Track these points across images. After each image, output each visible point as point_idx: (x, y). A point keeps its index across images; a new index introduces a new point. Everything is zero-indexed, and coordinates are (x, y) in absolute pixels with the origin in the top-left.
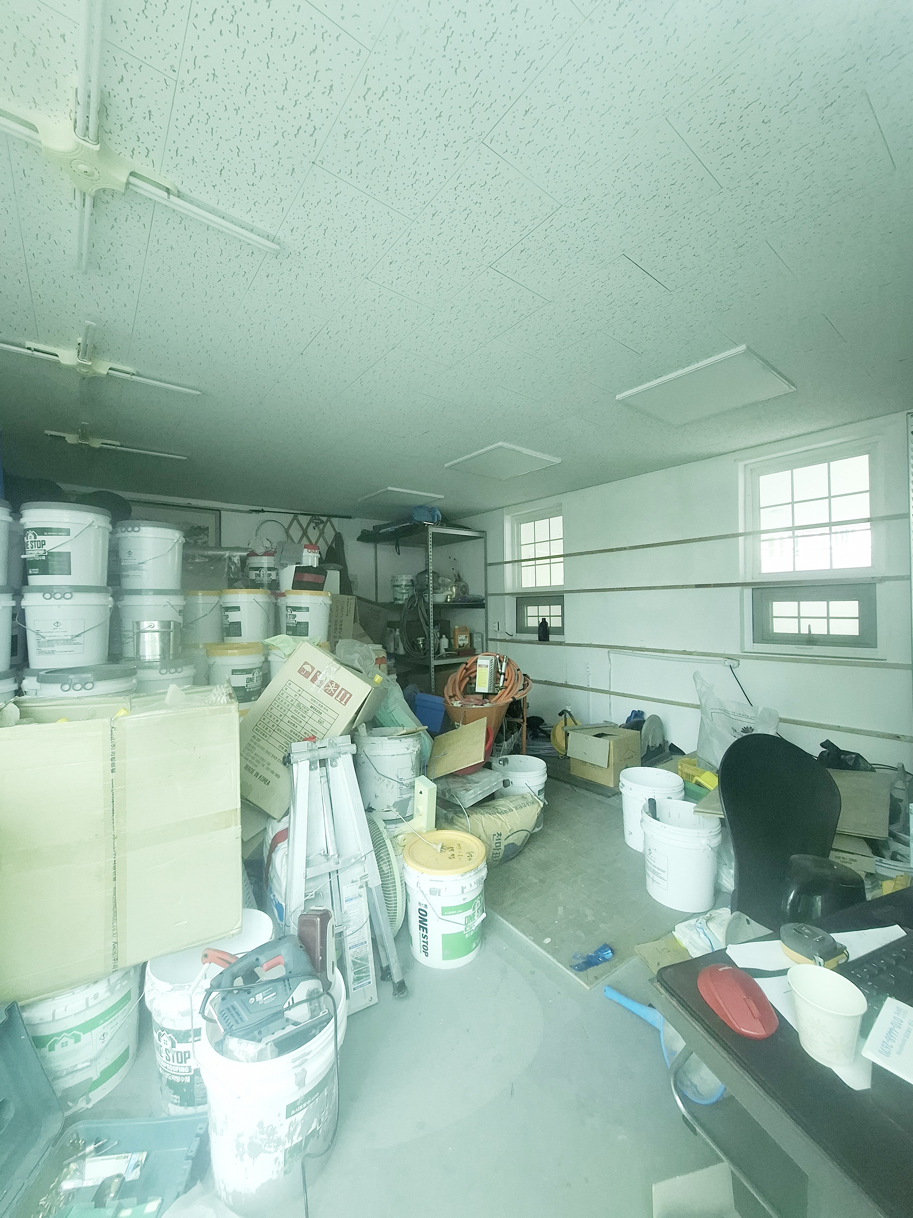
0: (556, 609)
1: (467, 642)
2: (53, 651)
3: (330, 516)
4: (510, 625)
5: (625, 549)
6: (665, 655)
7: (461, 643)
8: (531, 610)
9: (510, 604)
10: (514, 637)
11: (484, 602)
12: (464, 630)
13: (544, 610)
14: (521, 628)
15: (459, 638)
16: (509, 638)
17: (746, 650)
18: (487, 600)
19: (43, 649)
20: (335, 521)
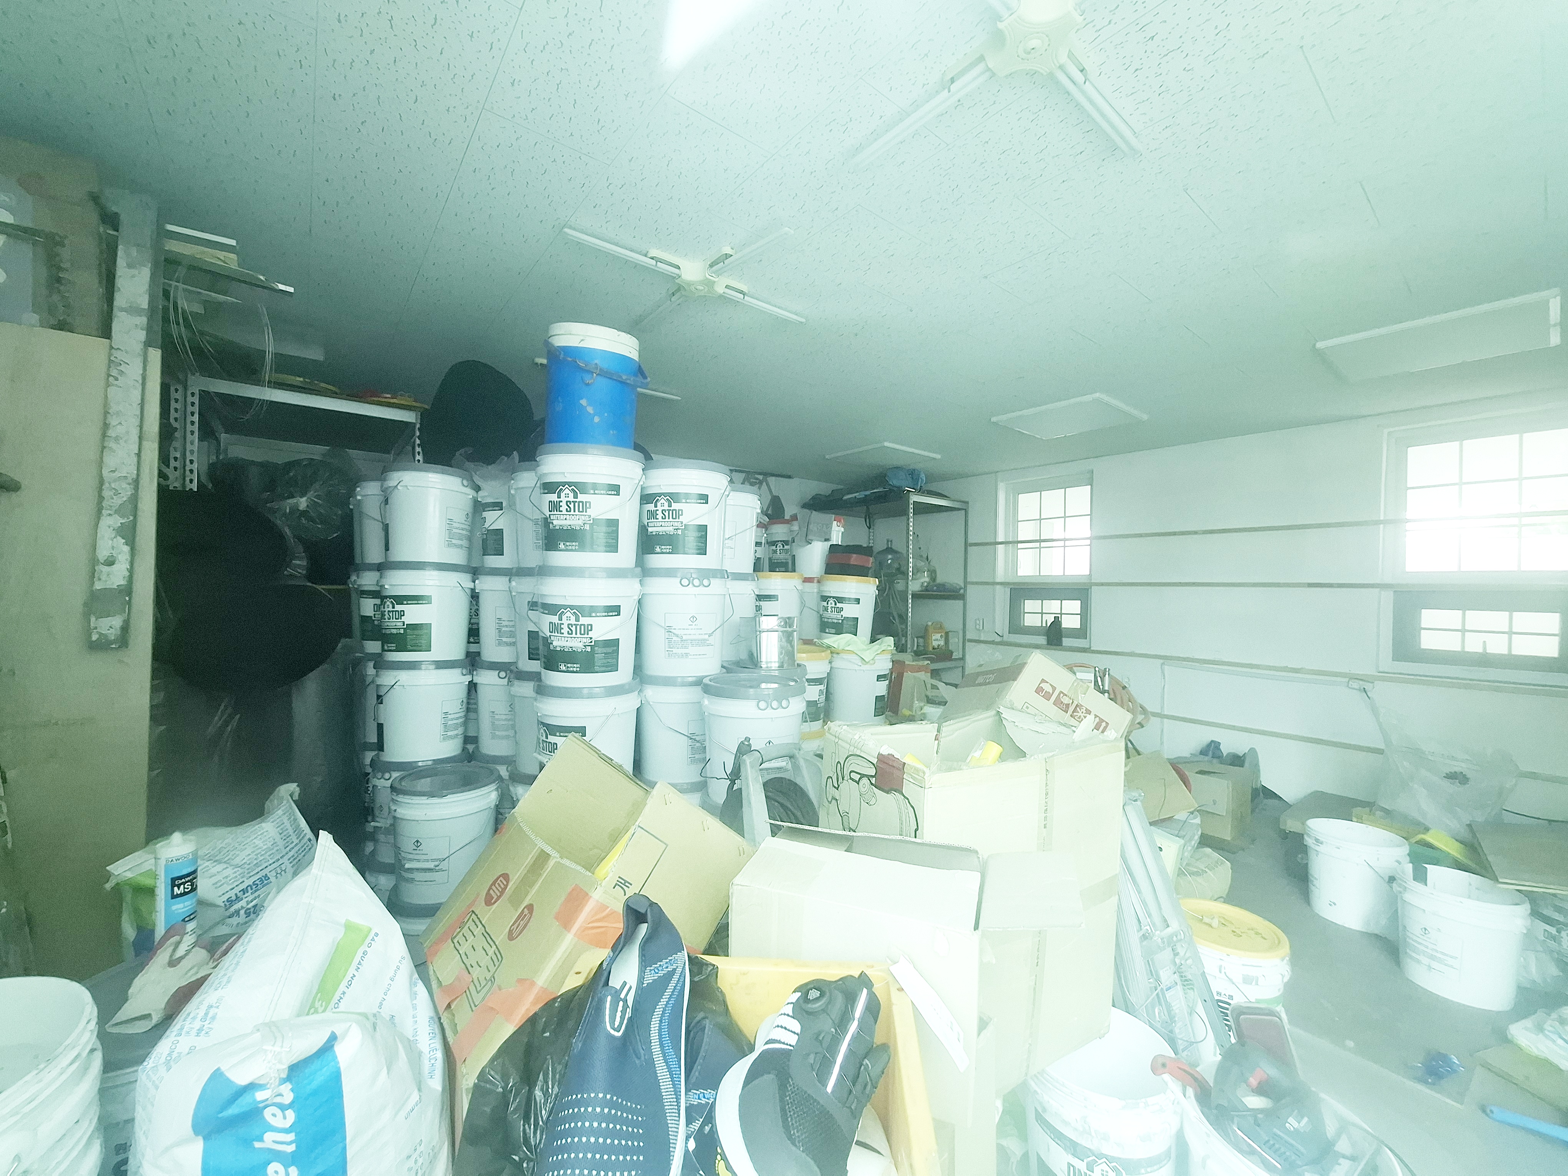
0: (1074, 606)
1: (942, 643)
2: (687, 654)
3: (766, 474)
4: (1001, 623)
5: (1196, 533)
6: (1254, 670)
7: (935, 644)
8: (1030, 605)
9: (1002, 597)
10: (1005, 639)
11: (962, 591)
12: (939, 627)
13: (1053, 606)
14: (1016, 627)
15: (934, 638)
16: (998, 639)
17: (1381, 670)
18: (965, 590)
19: (675, 651)
20: (772, 480)
